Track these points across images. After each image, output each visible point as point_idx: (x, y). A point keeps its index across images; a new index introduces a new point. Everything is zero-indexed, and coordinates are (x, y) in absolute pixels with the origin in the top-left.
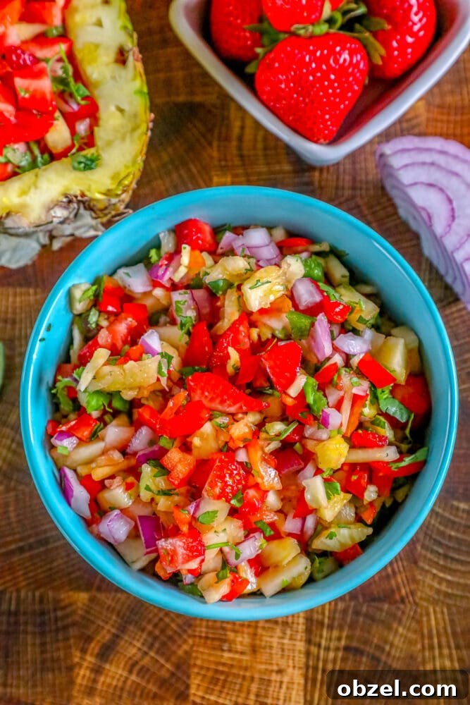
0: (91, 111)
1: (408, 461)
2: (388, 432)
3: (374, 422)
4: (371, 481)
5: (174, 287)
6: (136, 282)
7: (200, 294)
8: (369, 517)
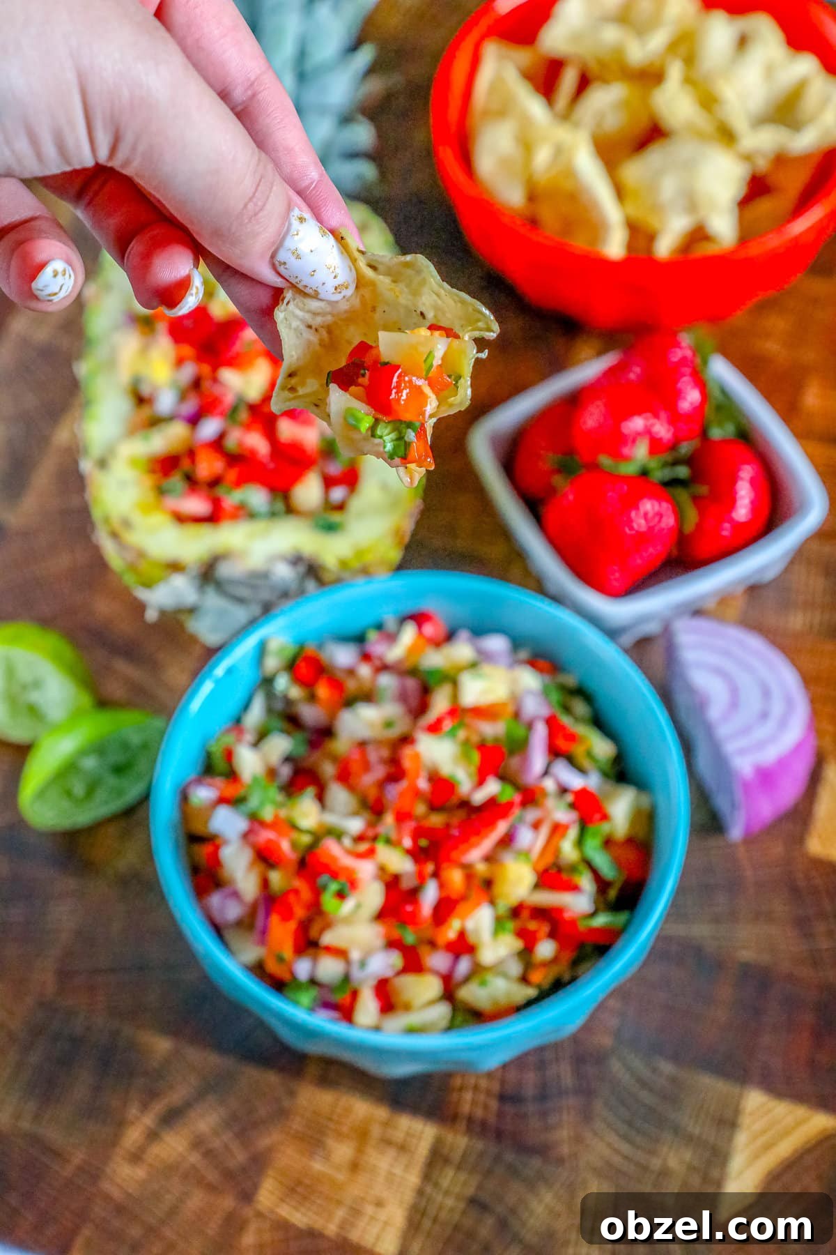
0: (350, 479)
1: (601, 921)
2: (586, 882)
3: (573, 868)
4: (552, 935)
5: (383, 668)
6: (343, 656)
7: (411, 684)
8: (537, 977)
